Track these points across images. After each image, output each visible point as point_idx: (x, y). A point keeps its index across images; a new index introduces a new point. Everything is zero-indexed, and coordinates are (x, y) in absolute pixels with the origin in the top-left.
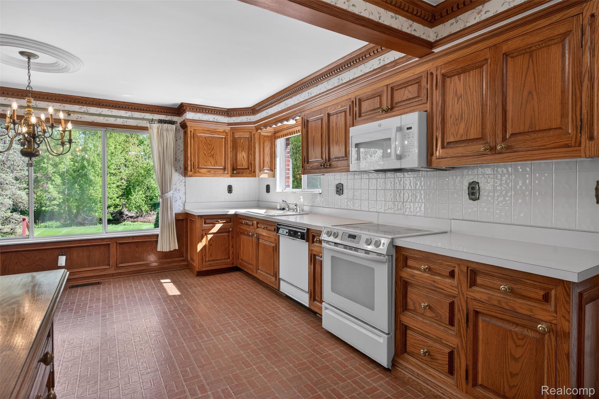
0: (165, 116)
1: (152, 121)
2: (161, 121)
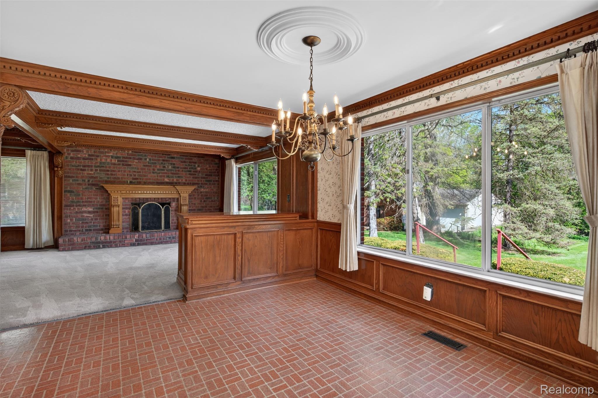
1: (567, 55)
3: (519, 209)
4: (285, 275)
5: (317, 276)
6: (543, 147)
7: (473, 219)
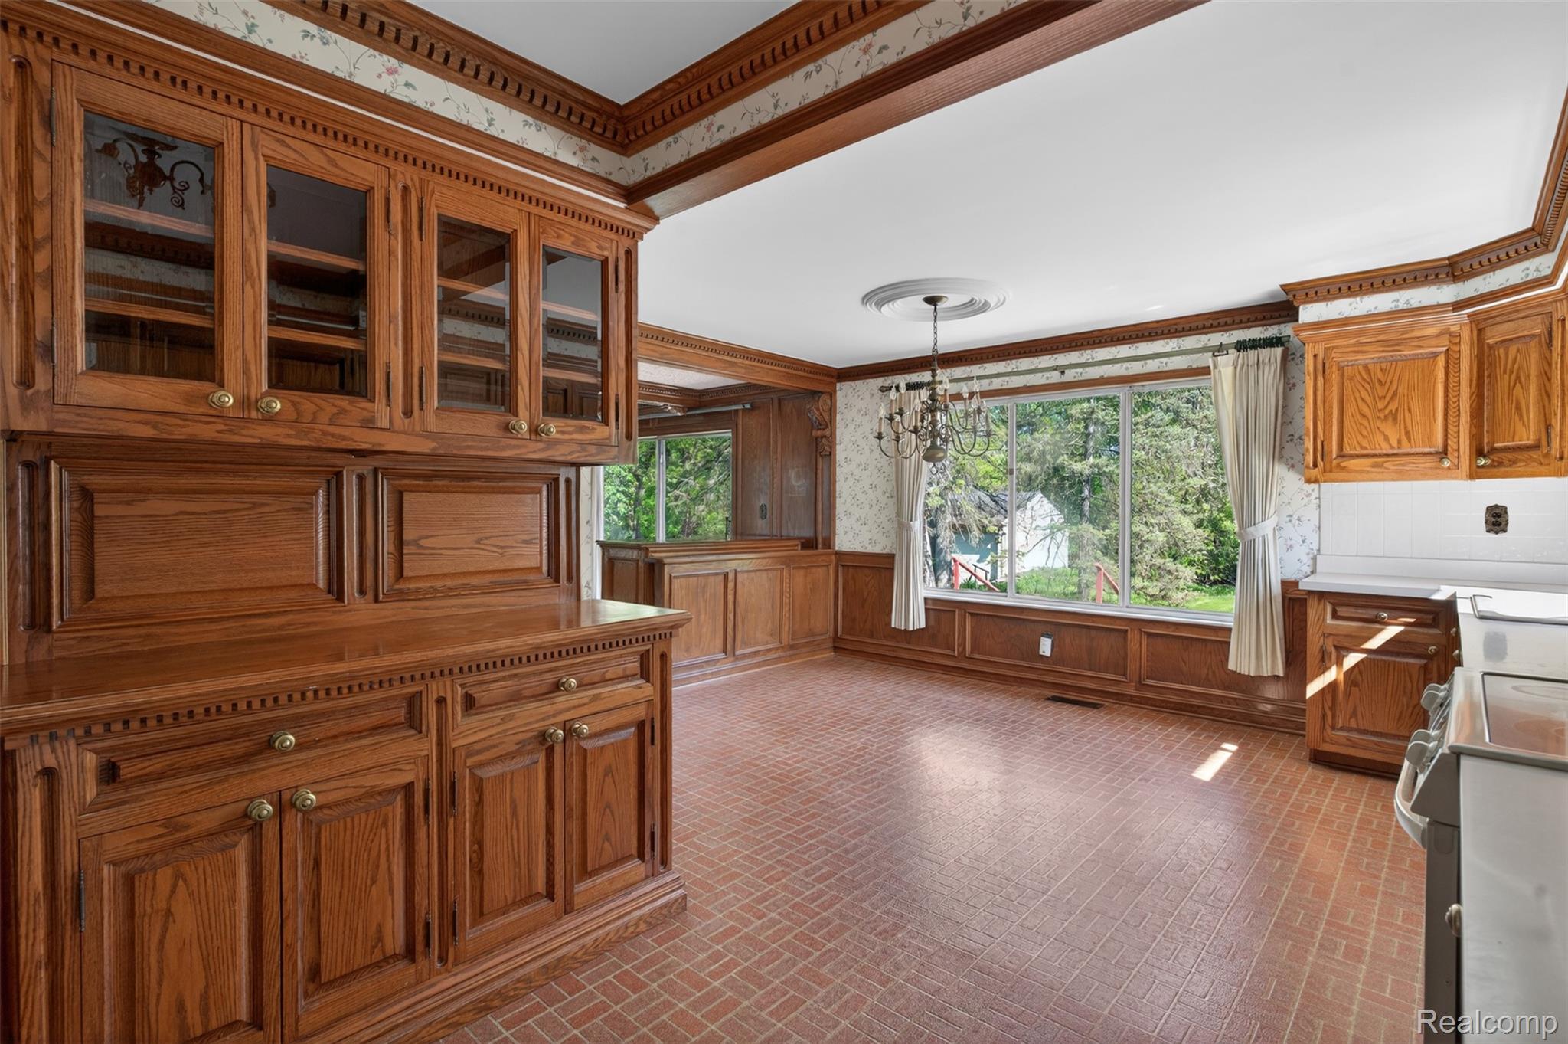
0: (1260, 329)
1: (1221, 349)
2: (1241, 346)
3: (1107, 532)
4: (792, 647)
5: (835, 649)
6: (1150, 414)
7: (1023, 554)
